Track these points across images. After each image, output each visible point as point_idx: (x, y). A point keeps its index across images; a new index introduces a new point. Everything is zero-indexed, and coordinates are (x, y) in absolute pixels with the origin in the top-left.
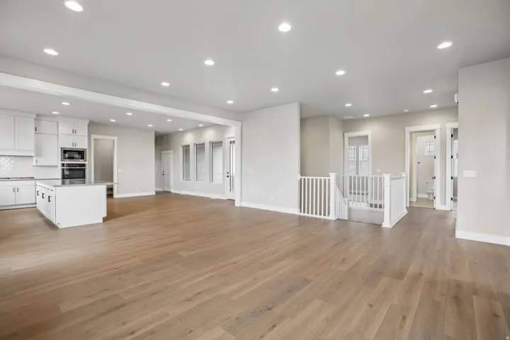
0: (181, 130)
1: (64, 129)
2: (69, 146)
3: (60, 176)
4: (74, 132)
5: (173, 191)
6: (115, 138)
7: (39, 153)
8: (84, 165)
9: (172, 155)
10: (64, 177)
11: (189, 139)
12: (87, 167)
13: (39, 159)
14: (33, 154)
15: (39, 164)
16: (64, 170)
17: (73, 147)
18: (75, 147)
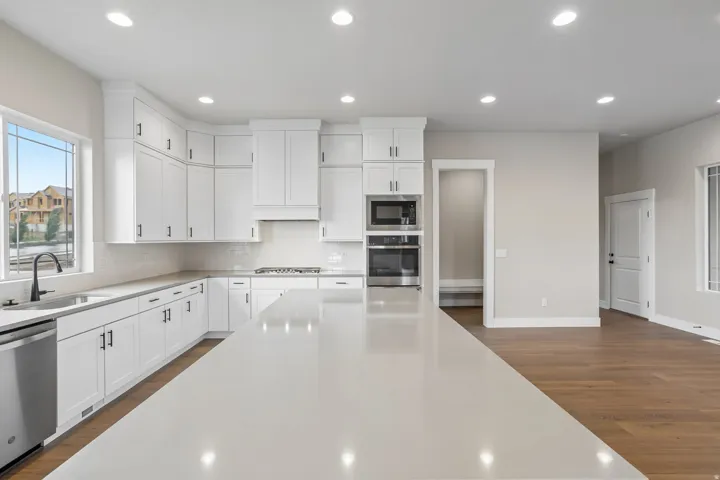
2: (383, 191)
4: (394, 152)
5: (653, 317)
6: (489, 165)
8: (415, 240)
9: (652, 206)
12: (422, 243)
13: (328, 226)
15: (329, 237)
16: (372, 253)
17: (391, 193)
18: (396, 193)
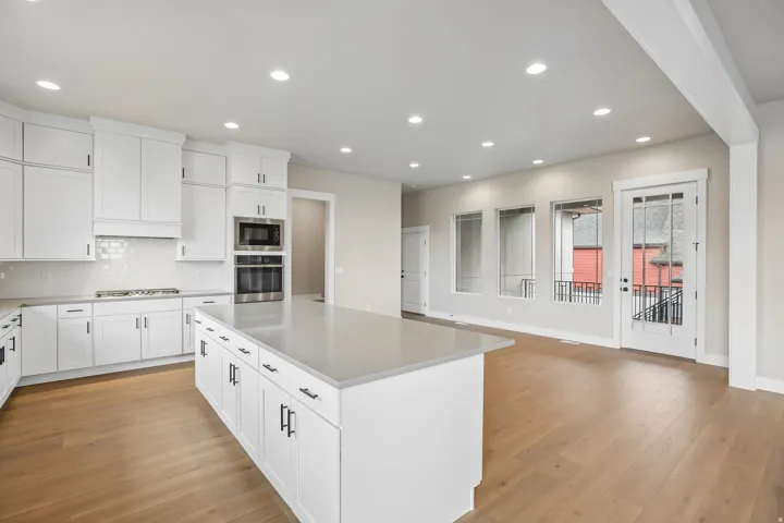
0: (467, 177)
1: (241, 171)
2: (251, 214)
3: (231, 287)
4: (261, 178)
6: (332, 198)
7: (188, 230)
8: (278, 259)
9: (427, 237)
10: (240, 289)
11: (483, 199)
12: (285, 262)
13: (189, 246)
14: (176, 233)
15: (188, 257)
16: (239, 272)
17: (258, 216)
18: (262, 217)
